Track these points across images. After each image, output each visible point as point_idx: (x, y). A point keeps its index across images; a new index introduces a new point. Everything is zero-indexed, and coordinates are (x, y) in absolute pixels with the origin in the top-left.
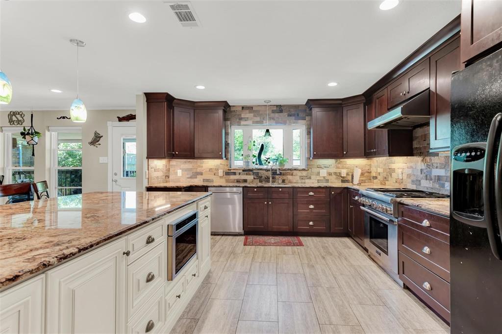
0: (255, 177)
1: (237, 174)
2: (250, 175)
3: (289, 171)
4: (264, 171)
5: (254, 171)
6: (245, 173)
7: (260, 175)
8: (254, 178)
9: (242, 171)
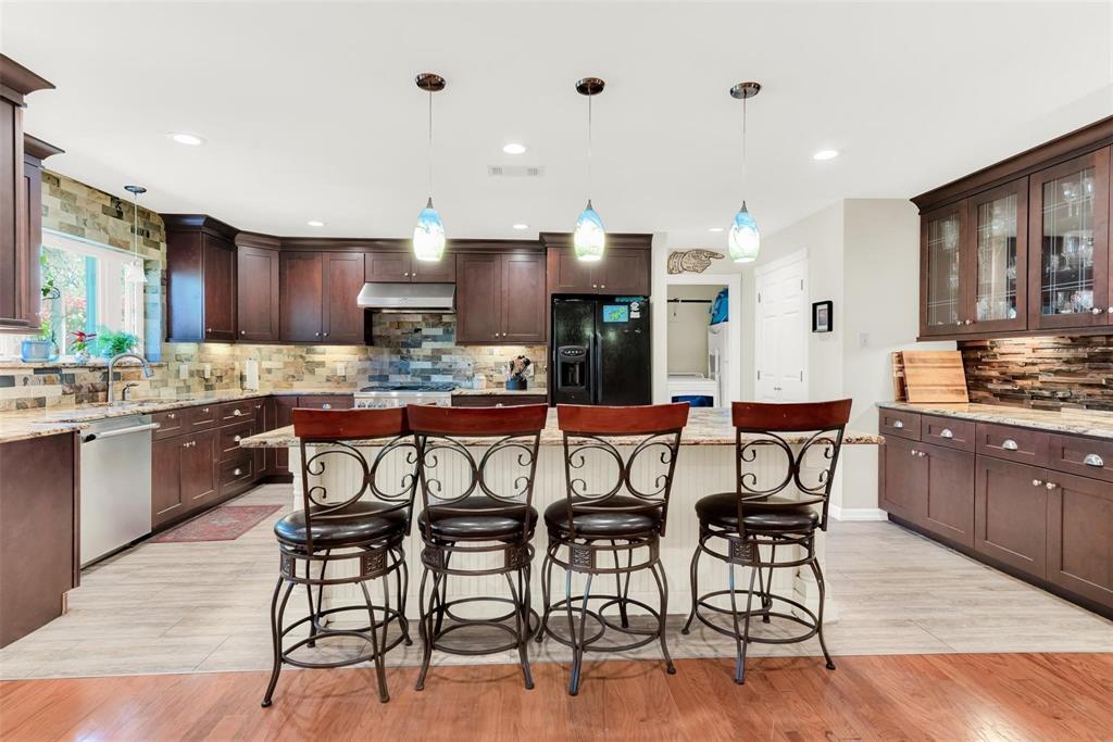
0: (67, 389)
1: (19, 381)
2: (53, 383)
3: (134, 370)
4: (87, 370)
5: (64, 371)
6: (41, 376)
7: (77, 383)
8: (64, 393)
9: (31, 372)
